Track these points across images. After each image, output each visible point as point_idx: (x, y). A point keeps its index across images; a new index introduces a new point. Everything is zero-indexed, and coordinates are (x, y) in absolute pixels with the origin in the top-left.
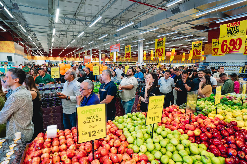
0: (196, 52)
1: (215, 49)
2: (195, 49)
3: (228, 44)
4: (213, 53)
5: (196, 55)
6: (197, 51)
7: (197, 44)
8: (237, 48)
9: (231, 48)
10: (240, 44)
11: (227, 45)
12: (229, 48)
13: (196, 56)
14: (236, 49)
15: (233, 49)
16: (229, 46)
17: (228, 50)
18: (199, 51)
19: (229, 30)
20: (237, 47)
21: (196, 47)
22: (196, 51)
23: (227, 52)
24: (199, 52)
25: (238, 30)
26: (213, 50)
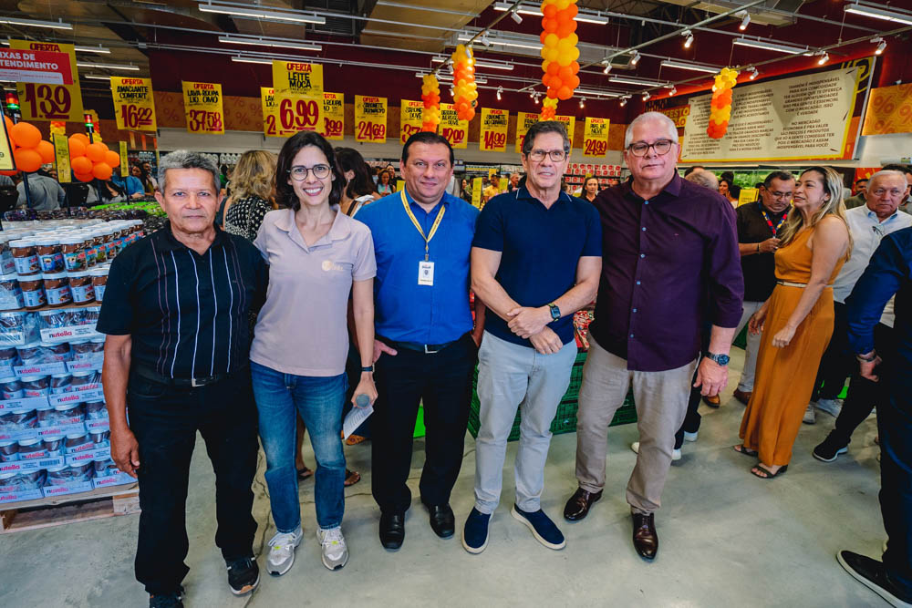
0: (135, 114)
1: (197, 113)
2: (128, 105)
3: (294, 108)
4: (191, 122)
5: (135, 126)
6: (136, 112)
7: (134, 86)
8: (312, 122)
9: (302, 119)
10: (316, 113)
11: (291, 111)
12: (297, 119)
13: (137, 128)
14: (310, 124)
15: (304, 124)
16: (295, 114)
17: (295, 124)
18: (145, 113)
19: (292, 77)
20: (312, 119)
21: (128, 96)
22: (132, 111)
23: (294, 128)
24: (144, 117)
25: (308, 81)
26: (191, 116)
